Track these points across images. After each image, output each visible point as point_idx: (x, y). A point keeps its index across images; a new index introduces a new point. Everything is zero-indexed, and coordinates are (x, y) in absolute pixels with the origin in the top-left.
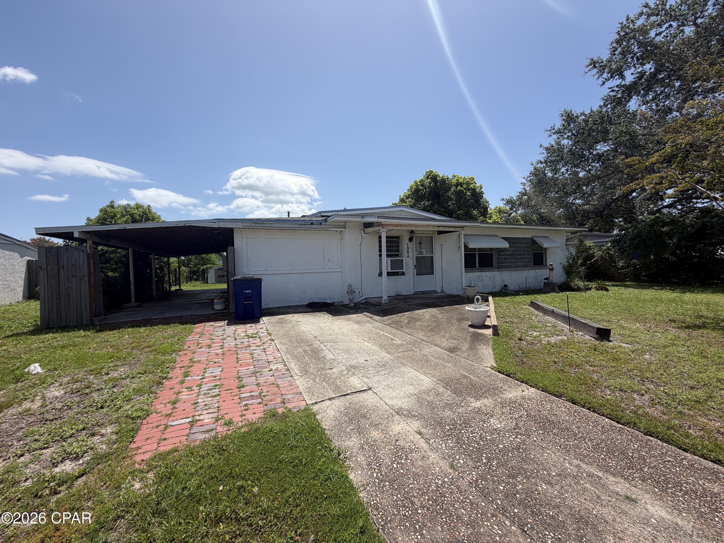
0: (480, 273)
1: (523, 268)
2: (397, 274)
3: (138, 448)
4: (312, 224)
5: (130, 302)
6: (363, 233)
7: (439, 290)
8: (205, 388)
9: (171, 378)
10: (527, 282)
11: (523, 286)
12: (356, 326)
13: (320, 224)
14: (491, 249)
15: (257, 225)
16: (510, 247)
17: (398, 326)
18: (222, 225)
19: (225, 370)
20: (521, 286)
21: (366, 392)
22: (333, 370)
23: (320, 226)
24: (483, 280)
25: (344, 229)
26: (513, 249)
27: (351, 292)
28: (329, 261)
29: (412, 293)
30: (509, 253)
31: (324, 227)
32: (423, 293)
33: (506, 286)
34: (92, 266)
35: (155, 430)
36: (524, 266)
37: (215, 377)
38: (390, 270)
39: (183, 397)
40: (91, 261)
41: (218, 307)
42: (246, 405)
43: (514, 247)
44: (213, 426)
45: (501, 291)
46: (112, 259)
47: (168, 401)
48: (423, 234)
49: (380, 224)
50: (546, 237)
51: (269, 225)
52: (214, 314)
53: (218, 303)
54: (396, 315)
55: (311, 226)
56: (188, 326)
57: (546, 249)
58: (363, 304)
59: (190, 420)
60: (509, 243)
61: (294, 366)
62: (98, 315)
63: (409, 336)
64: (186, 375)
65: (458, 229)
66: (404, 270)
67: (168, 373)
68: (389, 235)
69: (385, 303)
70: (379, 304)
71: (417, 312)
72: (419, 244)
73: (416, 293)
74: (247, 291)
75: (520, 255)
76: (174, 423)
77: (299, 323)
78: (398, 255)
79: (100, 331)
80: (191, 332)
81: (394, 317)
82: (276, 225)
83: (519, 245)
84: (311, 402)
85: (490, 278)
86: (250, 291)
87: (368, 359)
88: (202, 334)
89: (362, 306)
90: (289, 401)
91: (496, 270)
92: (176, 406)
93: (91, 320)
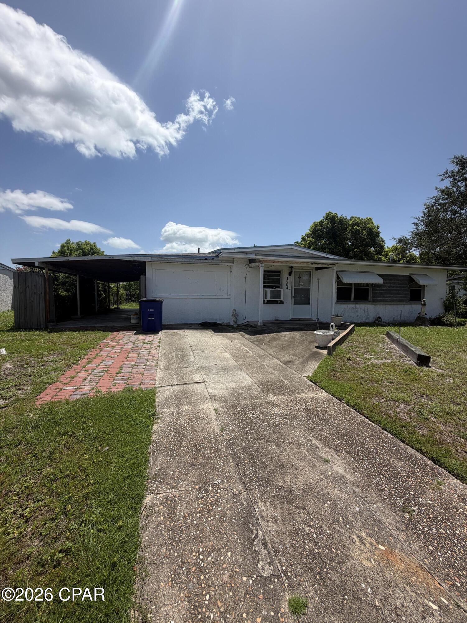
0: (354, 306)
1: (398, 303)
2: (276, 302)
3: (40, 398)
4: (206, 259)
5: (77, 314)
6: (248, 268)
7: (314, 318)
8: (96, 371)
9: (79, 364)
10: (402, 315)
11: (398, 318)
12: (226, 341)
13: (213, 259)
14: (367, 285)
15: (163, 259)
16: (384, 283)
17: (259, 343)
18: (136, 259)
19: (115, 362)
20: (395, 319)
21: (199, 384)
22: (188, 369)
23: (213, 261)
24: (357, 311)
25: (232, 264)
26: (389, 285)
27: (235, 315)
28: (220, 289)
29: (289, 320)
30: (385, 288)
31: (216, 262)
32: (299, 319)
33: (379, 318)
34: (47, 286)
35: (54, 390)
36: (400, 301)
37: (106, 366)
38: (269, 299)
39: (80, 375)
40: (47, 283)
41: (133, 321)
42: (115, 383)
43: (390, 283)
44: (88, 392)
45: (374, 322)
46: (67, 282)
47: (69, 376)
48: (302, 269)
49: (259, 261)
50: (426, 275)
51: (172, 260)
52: (130, 326)
53: (133, 318)
54: (263, 335)
55: (205, 261)
56: (107, 333)
57: (424, 286)
58: (245, 326)
59: (76, 387)
60: (384, 280)
61: (162, 365)
62: (51, 321)
63: (262, 351)
64: (89, 363)
65: (330, 266)
66: (282, 299)
67: (79, 360)
68: (266, 269)
69: (260, 326)
70: (256, 326)
71: (283, 333)
72: (299, 277)
73: (293, 319)
74: (151, 310)
75: (396, 290)
76: (66, 388)
77: (186, 336)
78: (278, 287)
79: (50, 332)
80: (107, 337)
81: (261, 337)
82: (177, 260)
83: (396, 281)
84: (158, 386)
85: (364, 310)
86: (153, 310)
87: (218, 363)
88: (114, 339)
89: (243, 327)
90: (144, 384)
91: (371, 303)
92: (73, 379)
93: (46, 325)
